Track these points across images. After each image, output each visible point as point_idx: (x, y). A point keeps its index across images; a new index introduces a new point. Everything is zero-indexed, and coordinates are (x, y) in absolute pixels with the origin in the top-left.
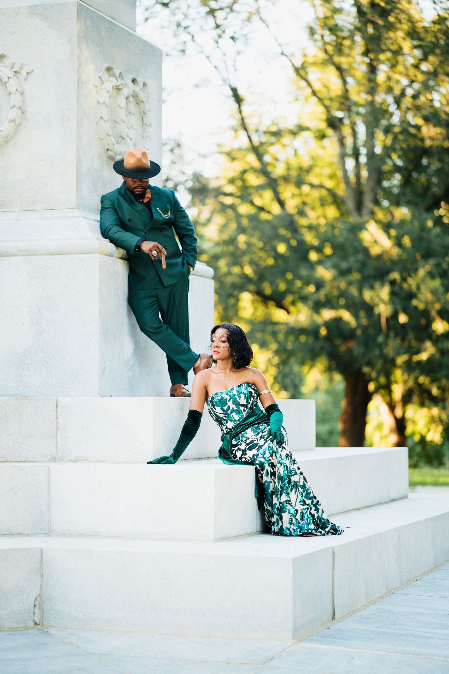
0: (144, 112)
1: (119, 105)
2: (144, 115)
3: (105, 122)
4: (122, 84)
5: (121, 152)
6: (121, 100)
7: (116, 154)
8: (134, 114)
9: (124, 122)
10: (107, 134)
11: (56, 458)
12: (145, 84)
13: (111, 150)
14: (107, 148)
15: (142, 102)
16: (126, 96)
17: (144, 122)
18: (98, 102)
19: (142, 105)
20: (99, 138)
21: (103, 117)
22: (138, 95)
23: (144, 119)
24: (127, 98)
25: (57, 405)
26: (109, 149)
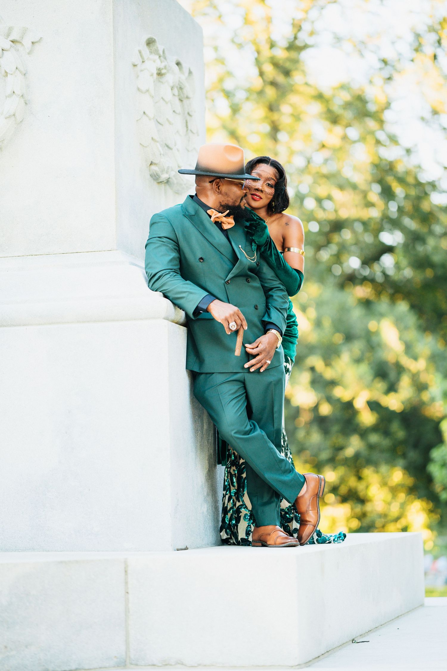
0: (188, 114)
1: (162, 98)
2: (188, 118)
3: (150, 119)
4: (165, 67)
5: (168, 168)
6: (166, 91)
7: (162, 171)
8: (179, 114)
9: (170, 123)
10: (152, 138)
11: (125, 662)
12: (190, 73)
13: (155, 164)
14: (151, 160)
15: (187, 98)
16: (172, 85)
17: (189, 128)
18: (138, 89)
19: (186, 101)
20: (141, 144)
21: (145, 112)
22: (183, 87)
23: (189, 124)
24: (172, 88)
25: (126, 571)
26: (154, 161)
